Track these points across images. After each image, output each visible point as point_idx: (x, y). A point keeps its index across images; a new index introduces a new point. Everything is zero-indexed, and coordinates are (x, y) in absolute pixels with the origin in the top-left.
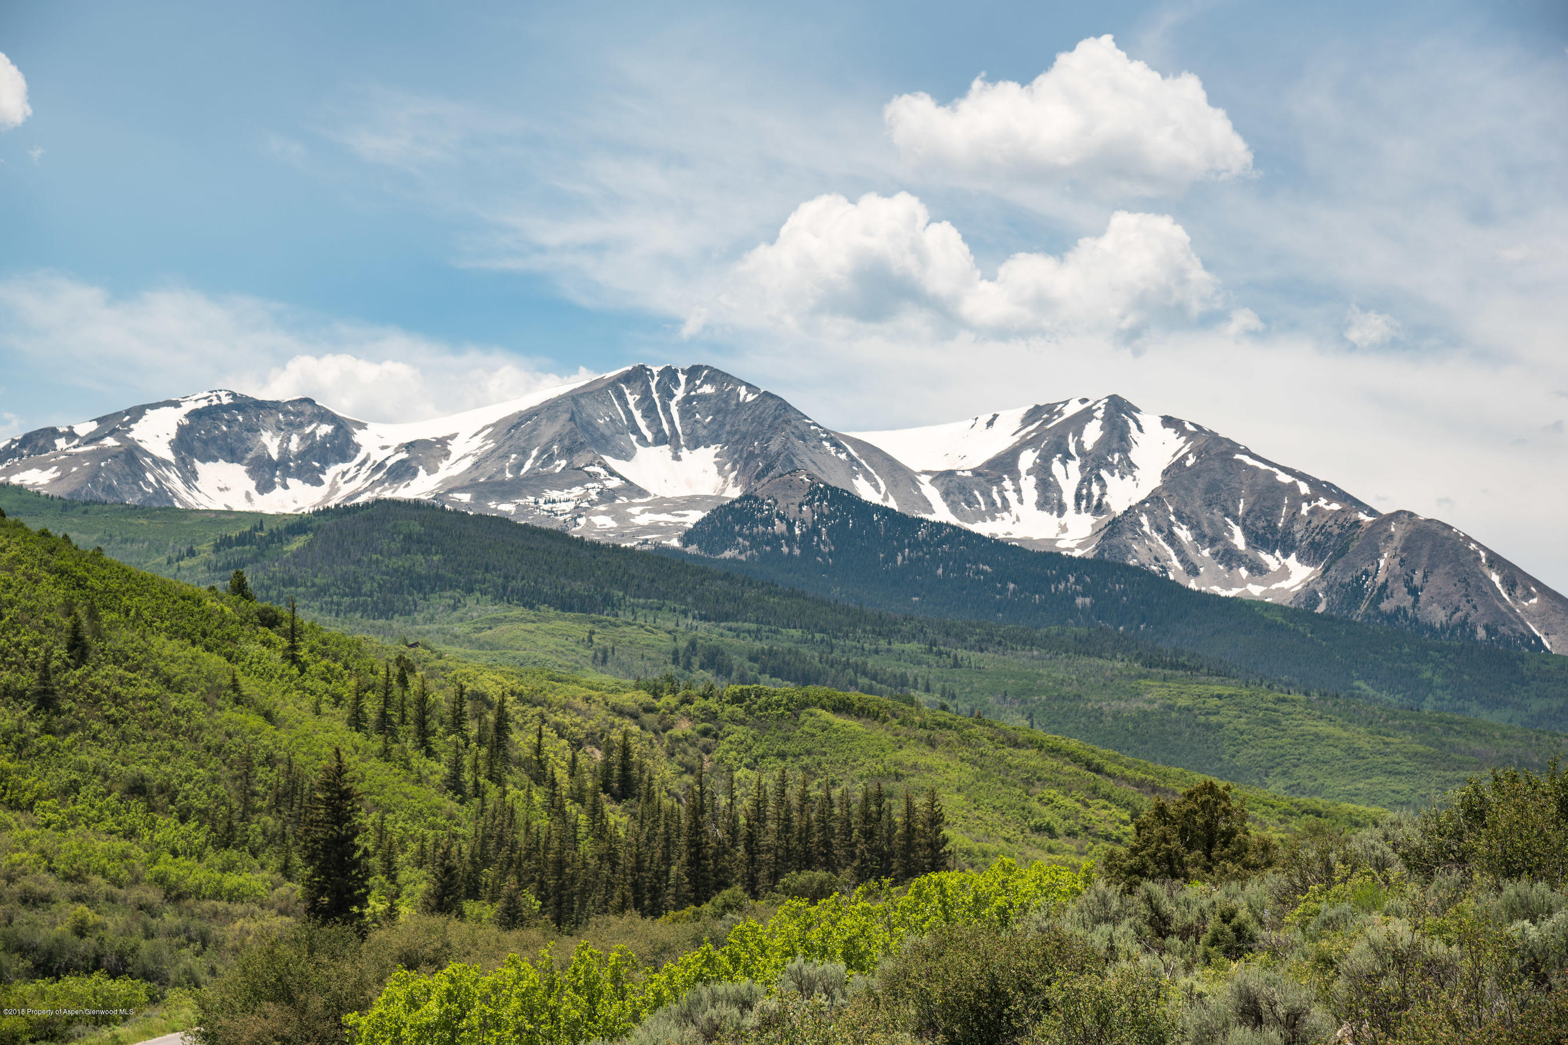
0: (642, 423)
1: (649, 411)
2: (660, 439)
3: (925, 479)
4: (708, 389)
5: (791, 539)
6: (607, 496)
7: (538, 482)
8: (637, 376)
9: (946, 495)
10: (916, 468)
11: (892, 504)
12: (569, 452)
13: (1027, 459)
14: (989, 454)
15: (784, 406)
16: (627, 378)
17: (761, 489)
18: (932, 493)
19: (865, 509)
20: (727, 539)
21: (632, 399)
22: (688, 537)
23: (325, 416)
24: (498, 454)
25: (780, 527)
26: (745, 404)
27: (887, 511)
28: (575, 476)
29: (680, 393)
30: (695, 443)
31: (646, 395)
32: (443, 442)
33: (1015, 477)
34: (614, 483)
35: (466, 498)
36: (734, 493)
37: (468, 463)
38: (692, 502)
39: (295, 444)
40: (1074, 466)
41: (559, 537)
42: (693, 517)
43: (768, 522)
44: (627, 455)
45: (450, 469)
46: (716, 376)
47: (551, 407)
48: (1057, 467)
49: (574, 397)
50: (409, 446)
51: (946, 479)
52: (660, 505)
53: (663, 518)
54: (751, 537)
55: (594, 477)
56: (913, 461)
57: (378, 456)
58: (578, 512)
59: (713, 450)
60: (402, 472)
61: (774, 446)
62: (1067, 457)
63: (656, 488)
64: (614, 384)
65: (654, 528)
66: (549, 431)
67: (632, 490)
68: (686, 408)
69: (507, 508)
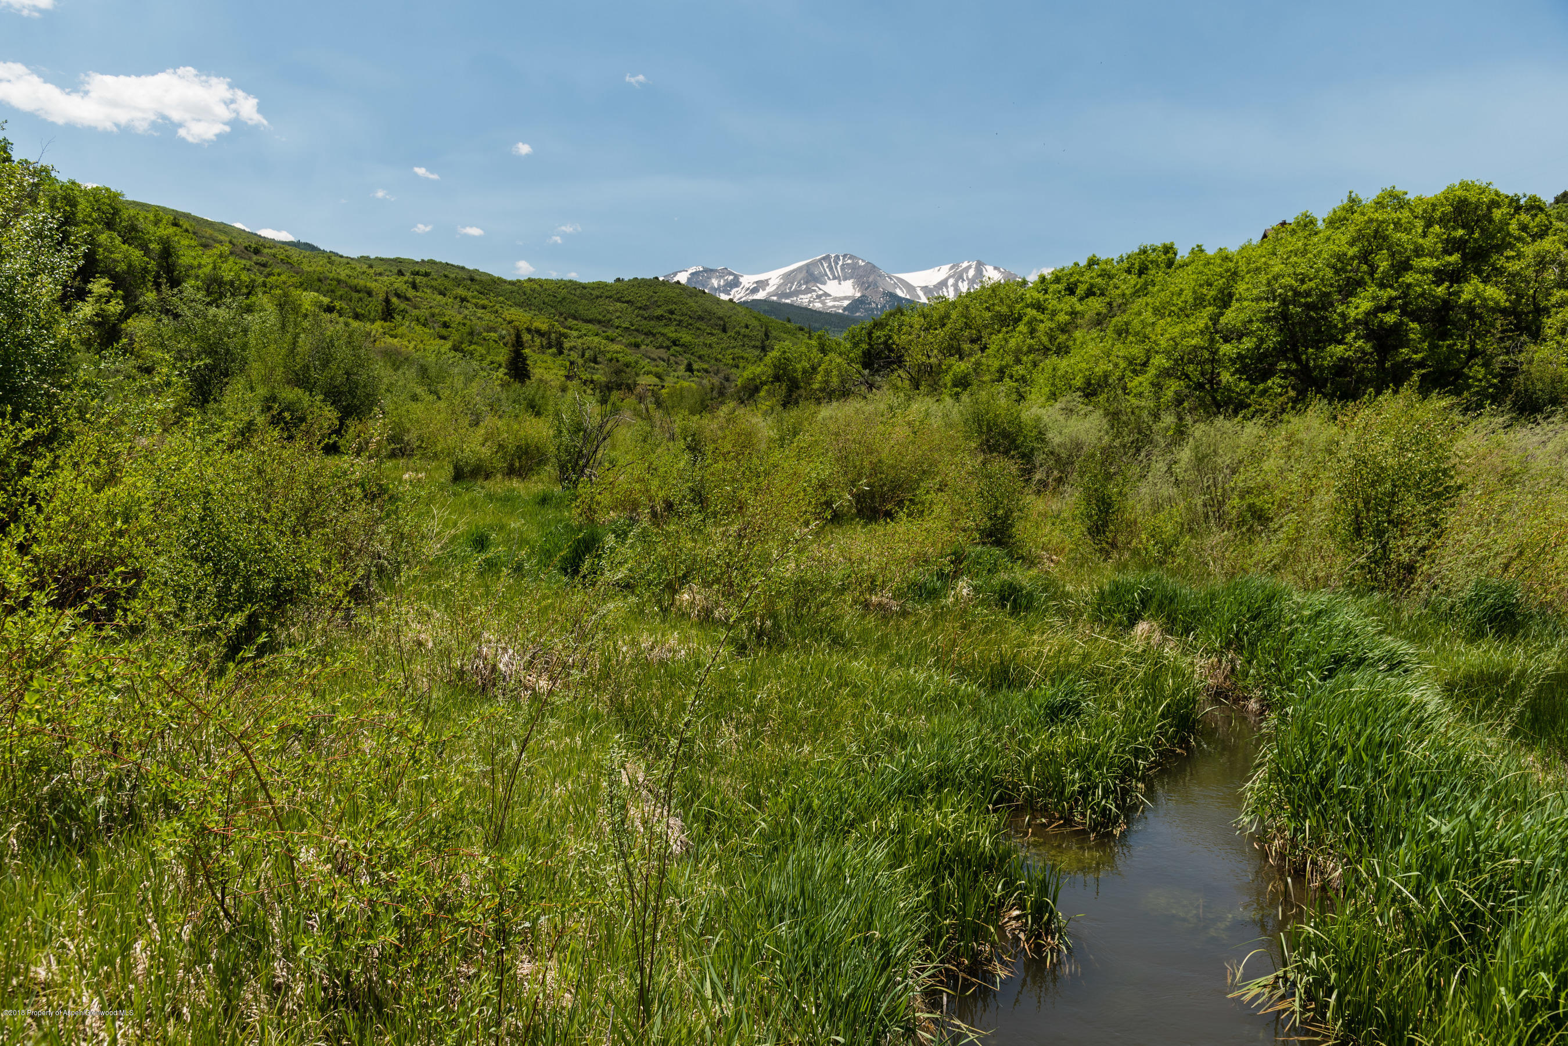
0: (829, 273)
1: (831, 269)
2: (835, 278)
3: (918, 289)
4: (849, 261)
5: (877, 309)
6: (819, 297)
7: (797, 293)
8: (827, 258)
9: (925, 294)
10: (915, 285)
11: (908, 297)
12: (806, 283)
13: (951, 281)
14: (939, 280)
15: (874, 267)
16: (824, 259)
17: (867, 293)
18: (921, 293)
19: (900, 299)
20: (857, 310)
21: (825, 265)
22: (845, 309)
23: (731, 273)
24: (784, 284)
25: (873, 305)
26: (860, 267)
27: (907, 300)
28: (808, 291)
29: (840, 263)
30: (845, 279)
31: (830, 264)
32: (767, 280)
33: (947, 288)
34: (821, 292)
35: (775, 298)
36: (858, 295)
37: (775, 287)
38: (846, 298)
39: (722, 283)
40: (966, 283)
41: (806, 309)
42: (846, 303)
43: (870, 304)
44: (824, 283)
45: (770, 289)
46: (852, 257)
47: (800, 269)
48: (960, 284)
49: (807, 265)
50: (757, 282)
51: (925, 289)
52: (835, 299)
53: (836, 303)
54: (865, 309)
55: (814, 291)
56: (914, 284)
57: (747, 286)
58: (810, 302)
59: (852, 281)
60: (755, 291)
61: (870, 279)
62: (963, 280)
63: (834, 294)
64: (820, 260)
65: (834, 306)
66: (800, 276)
67: (826, 294)
68: (842, 269)
69: (788, 301)
